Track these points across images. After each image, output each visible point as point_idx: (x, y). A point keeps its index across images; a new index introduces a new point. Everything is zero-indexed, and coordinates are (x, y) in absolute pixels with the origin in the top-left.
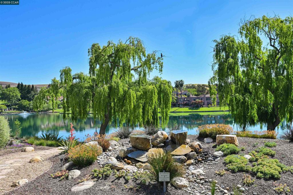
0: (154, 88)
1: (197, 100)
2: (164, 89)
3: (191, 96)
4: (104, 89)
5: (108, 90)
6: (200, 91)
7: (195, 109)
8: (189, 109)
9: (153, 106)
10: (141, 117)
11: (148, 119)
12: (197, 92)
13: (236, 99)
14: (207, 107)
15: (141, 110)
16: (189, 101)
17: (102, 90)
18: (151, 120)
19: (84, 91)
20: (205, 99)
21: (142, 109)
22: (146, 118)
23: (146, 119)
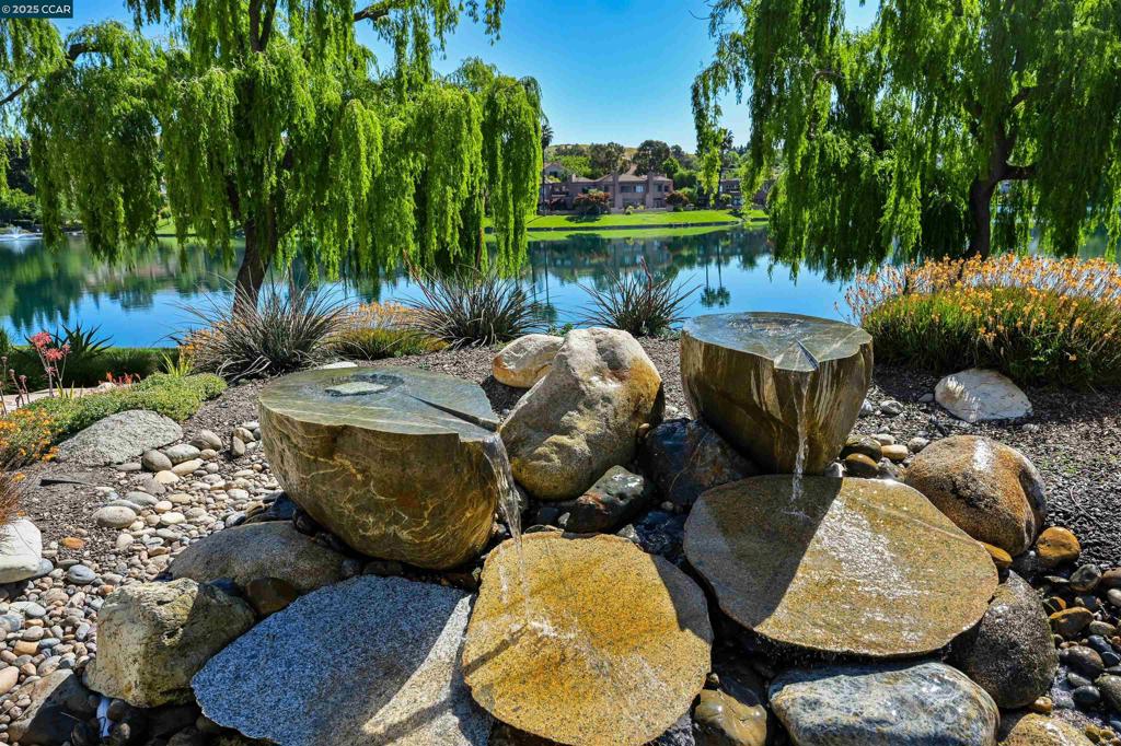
0: (466, 98)
1: (593, 192)
2: (509, 112)
3: (574, 179)
4: (208, 86)
5: (231, 91)
6: (602, 165)
7: (585, 221)
8: (568, 219)
9: (464, 187)
10: (410, 237)
11: (441, 241)
12: (592, 167)
13: (823, 153)
14: (624, 213)
15: (409, 205)
16: (567, 193)
17: (200, 94)
18: (455, 247)
19: (125, 106)
20: (618, 188)
21: (412, 200)
22: (435, 240)
23: (434, 245)
